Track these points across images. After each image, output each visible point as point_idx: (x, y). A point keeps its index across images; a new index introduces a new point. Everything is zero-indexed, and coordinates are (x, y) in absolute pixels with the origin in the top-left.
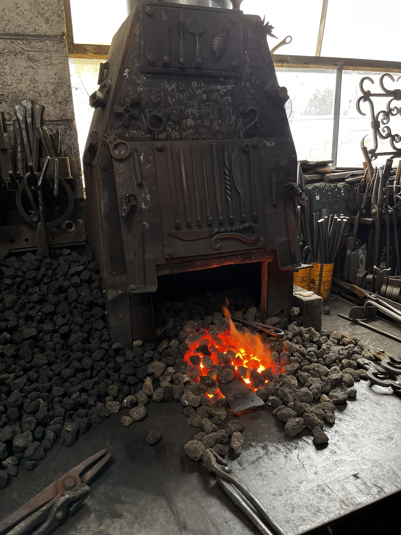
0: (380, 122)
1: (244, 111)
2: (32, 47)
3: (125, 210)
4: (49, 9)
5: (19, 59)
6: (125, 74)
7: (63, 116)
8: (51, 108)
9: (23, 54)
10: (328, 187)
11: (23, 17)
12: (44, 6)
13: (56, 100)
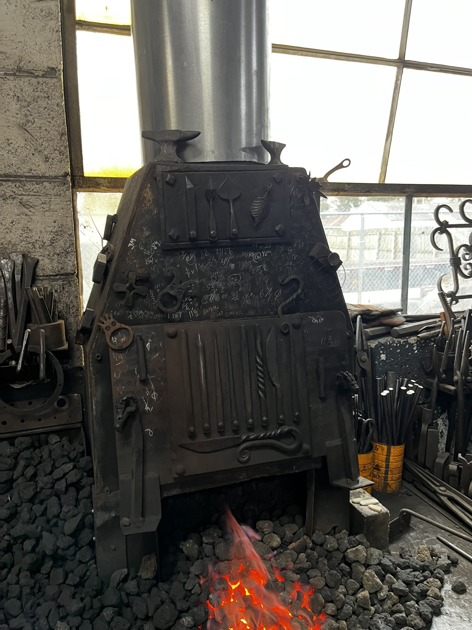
0: (461, 259)
1: (283, 281)
2: (27, 189)
3: (119, 419)
4: (49, 145)
5: (10, 205)
6: (130, 245)
7: (62, 269)
8: (47, 261)
9: (14, 198)
10: (396, 344)
11: (16, 155)
12: (43, 142)
13: (54, 251)
